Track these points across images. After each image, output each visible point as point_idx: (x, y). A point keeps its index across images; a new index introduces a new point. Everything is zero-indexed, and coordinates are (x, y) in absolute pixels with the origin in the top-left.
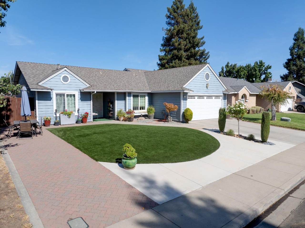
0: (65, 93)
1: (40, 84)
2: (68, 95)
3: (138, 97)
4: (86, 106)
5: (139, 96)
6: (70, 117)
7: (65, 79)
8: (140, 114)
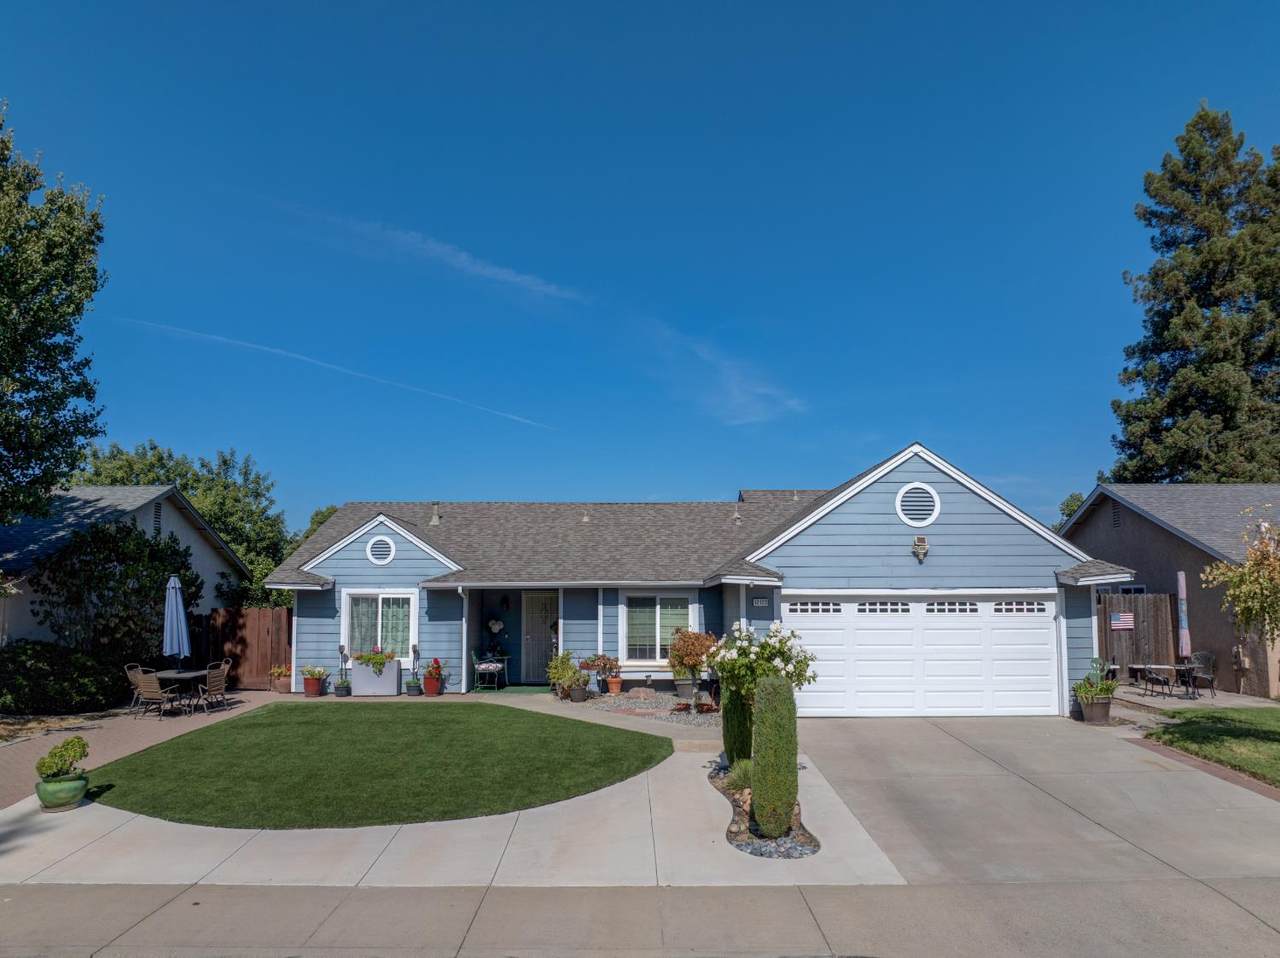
0: (378, 595)
1: (306, 568)
2: (386, 601)
3: (654, 606)
4: (444, 637)
5: (658, 601)
6: (380, 672)
7: (381, 550)
8: (642, 676)
